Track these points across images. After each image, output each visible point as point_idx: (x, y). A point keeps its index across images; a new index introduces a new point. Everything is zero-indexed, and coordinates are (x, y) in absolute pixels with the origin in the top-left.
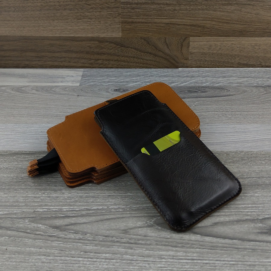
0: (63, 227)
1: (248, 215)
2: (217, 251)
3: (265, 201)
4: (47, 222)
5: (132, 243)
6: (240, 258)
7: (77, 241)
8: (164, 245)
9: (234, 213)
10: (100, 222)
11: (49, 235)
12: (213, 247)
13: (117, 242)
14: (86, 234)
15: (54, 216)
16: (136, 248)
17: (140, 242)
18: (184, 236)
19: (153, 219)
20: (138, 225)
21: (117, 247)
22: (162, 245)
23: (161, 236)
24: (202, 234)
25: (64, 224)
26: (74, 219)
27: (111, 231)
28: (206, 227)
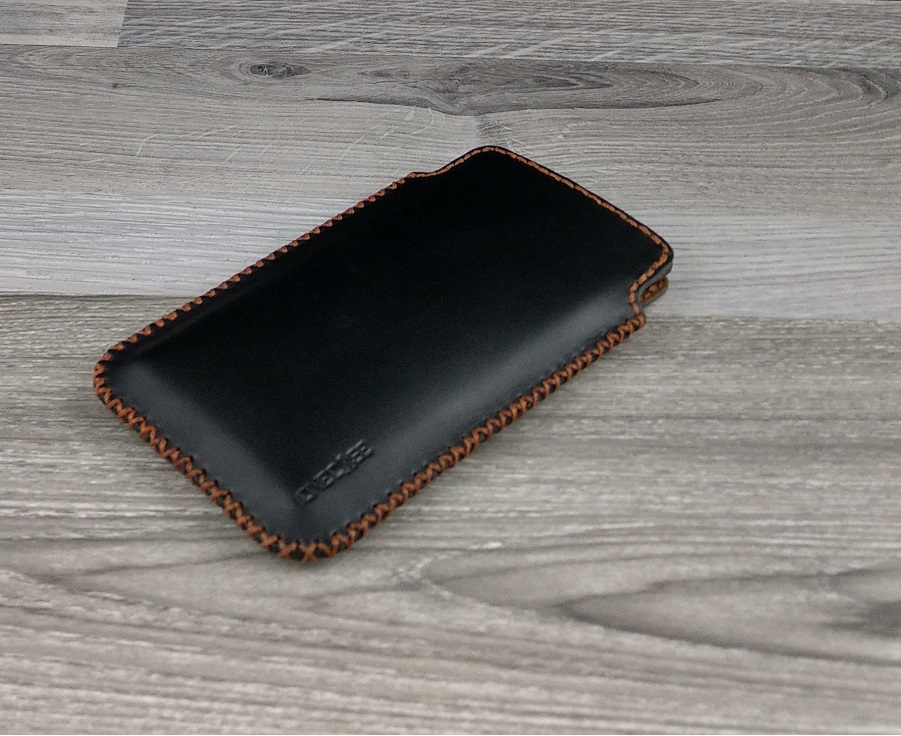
0: (80, 579)
1: (783, 558)
2: (669, 687)
3: (845, 506)
4: (17, 557)
5: (342, 648)
6: (756, 718)
7: (134, 631)
8: (469, 660)
9: (729, 549)
10: (219, 564)
11: (26, 604)
12: (655, 673)
13: (287, 640)
14: (166, 608)
15: (42, 535)
16: (358, 668)
17: (374, 643)
18: (542, 628)
19: (419, 561)
20: (364, 582)
21: (286, 659)
22: (458, 658)
23: (453, 626)
24: (609, 623)
25: (81, 566)
26: (118, 549)
27: (261, 601)
28: (625, 595)
